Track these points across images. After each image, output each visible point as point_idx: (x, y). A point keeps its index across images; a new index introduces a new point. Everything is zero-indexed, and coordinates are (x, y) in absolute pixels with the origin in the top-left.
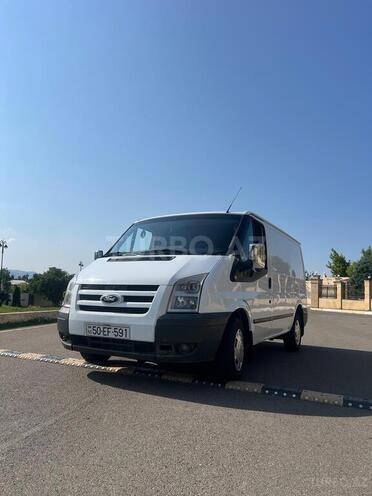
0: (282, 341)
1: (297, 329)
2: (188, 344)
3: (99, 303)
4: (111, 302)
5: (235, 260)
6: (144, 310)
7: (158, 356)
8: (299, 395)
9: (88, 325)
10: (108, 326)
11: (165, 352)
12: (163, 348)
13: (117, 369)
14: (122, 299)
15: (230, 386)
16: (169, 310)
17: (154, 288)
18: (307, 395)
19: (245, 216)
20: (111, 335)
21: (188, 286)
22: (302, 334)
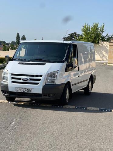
0: (83, 91)
1: (90, 85)
2: (52, 94)
3: (21, 81)
4: (25, 80)
5: (67, 64)
6: (38, 84)
7: (43, 98)
8: (86, 108)
9: (17, 88)
10: (25, 89)
11: (45, 96)
12: (44, 95)
13: (23, 103)
14: (29, 80)
15: (65, 107)
16: (46, 83)
17: (41, 76)
18: (89, 108)
19: (70, 44)
20: (26, 92)
21: (52, 75)
22: (92, 87)
